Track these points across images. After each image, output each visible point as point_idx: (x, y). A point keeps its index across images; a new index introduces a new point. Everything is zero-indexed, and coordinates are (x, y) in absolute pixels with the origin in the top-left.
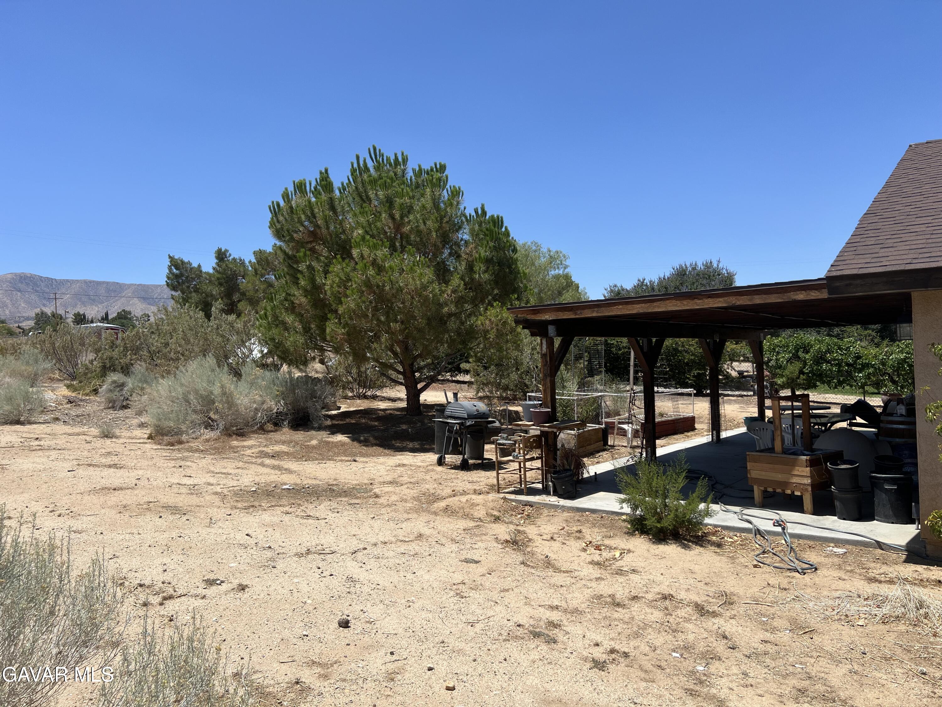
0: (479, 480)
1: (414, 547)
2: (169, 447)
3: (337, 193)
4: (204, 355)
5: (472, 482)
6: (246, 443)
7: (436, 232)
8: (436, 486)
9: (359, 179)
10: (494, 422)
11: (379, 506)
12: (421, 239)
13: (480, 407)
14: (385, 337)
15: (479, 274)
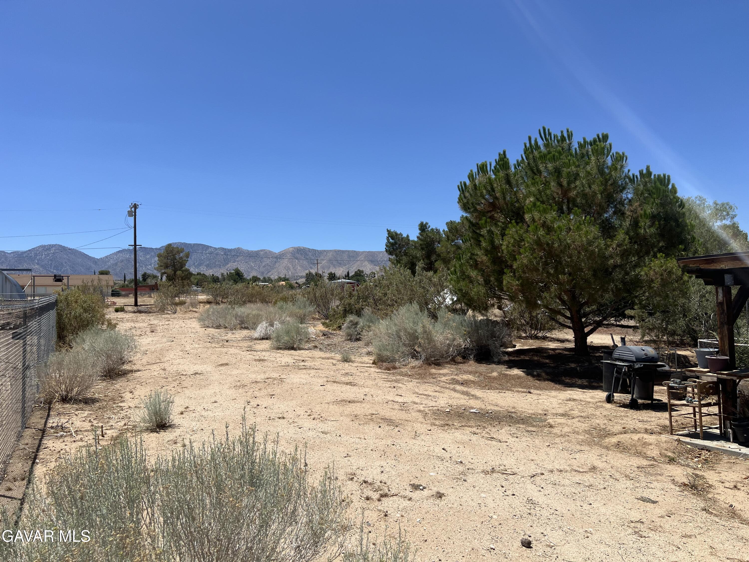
0: (649, 420)
1: (588, 478)
2: (386, 371)
3: (513, 169)
4: (411, 303)
5: (643, 421)
6: (441, 372)
7: (601, 194)
8: (606, 421)
9: (531, 156)
10: (665, 366)
11: (553, 435)
12: (587, 201)
13: (648, 351)
14: (554, 288)
15: (645, 229)
